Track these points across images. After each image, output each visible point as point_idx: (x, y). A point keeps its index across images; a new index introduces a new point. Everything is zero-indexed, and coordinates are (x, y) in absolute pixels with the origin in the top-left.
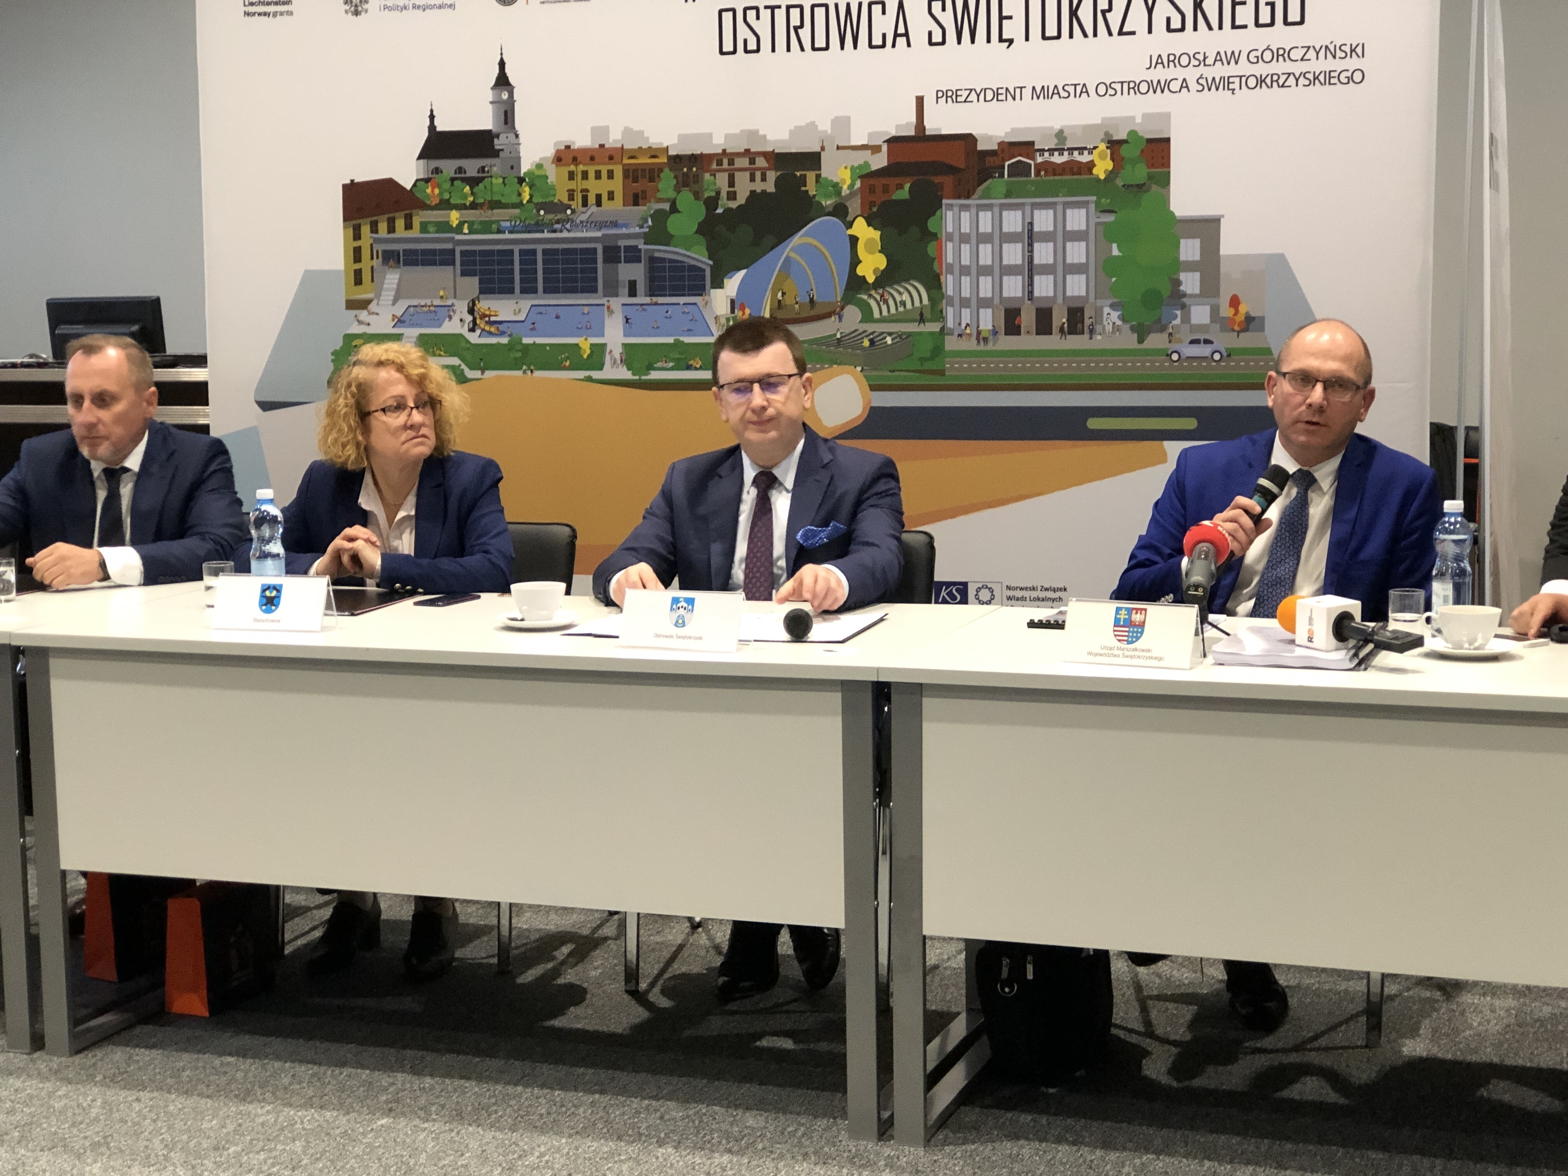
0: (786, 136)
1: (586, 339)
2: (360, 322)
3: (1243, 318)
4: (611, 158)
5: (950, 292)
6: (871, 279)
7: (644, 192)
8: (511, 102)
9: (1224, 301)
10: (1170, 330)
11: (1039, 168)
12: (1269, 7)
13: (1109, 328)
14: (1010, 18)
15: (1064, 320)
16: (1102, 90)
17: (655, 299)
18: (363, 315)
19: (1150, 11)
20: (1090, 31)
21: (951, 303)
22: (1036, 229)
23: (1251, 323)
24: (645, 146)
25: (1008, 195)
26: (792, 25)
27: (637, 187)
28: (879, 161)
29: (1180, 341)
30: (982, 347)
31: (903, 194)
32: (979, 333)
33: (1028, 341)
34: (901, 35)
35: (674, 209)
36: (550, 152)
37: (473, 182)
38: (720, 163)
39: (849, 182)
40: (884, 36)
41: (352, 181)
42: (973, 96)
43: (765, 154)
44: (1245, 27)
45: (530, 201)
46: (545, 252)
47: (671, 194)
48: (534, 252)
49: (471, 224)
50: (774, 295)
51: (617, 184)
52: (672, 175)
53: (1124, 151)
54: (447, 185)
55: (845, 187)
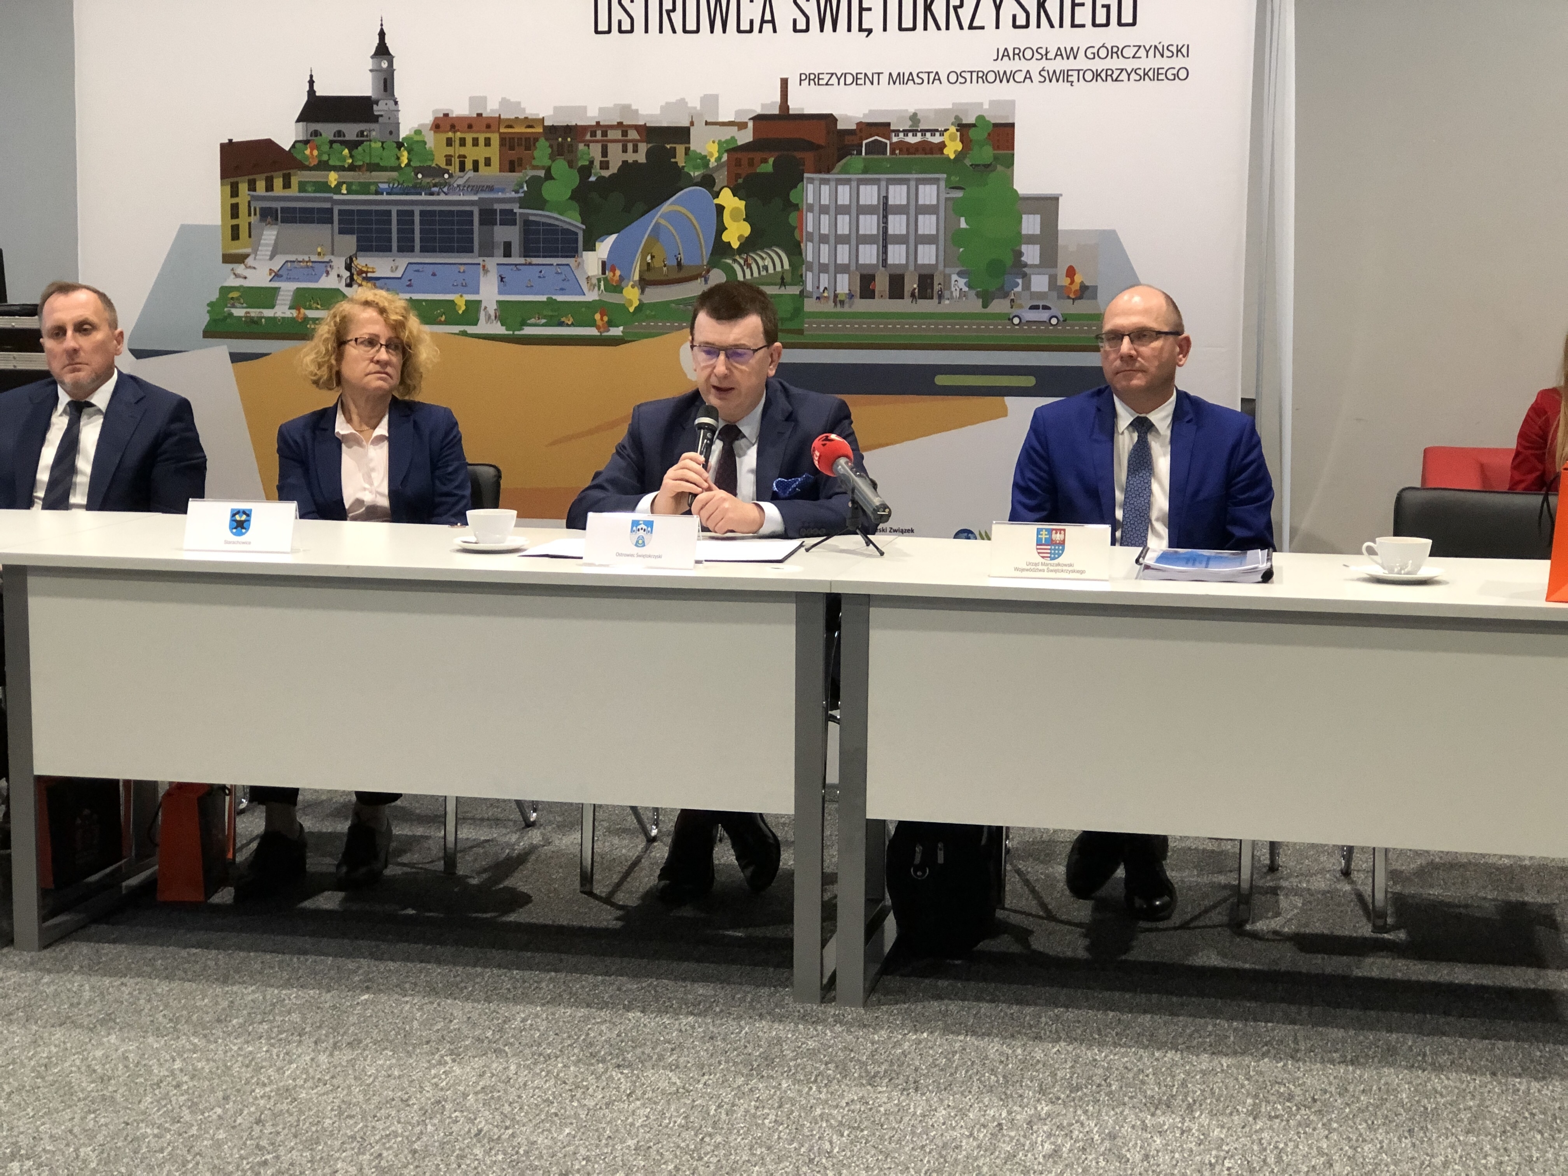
0: (658, 112)
1: (461, 296)
2: (237, 276)
3: (1078, 287)
4: (488, 126)
5: (810, 258)
6: (735, 245)
7: (520, 160)
8: (390, 71)
9: (1061, 271)
10: (1012, 297)
11: (894, 146)
12: (1105, 9)
13: (956, 294)
14: (869, 9)
15: (915, 286)
16: (953, 78)
17: (529, 260)
18: (240, 269)
19: (998, 8)
20: (942, 24)
21: (810, 268)
22: (891, 202)
23: (1085, 292)
24: (522, 117)
25: (865, 171)
26: (665, 8)
27: (513, 155)
28: (746, 137)
29: (1021, 306)
30: (839, 309)
31: (768, 167)
32: (836, 296)
33: (882, 304)
34: (768, 22)
35: (549, 176)
36: (429, 120)
37: (353, 145)
38: (594, 134)
39: (716, 155)
40: (752, 22)
41: (230, 141)
42: (834, 80)
43: (637, 128)
44: (1083, 26)
45: (408, 165)
46: (422, 213)
47: (547, 162)
48: (412, 213)
49: (349, 185)
50: (644, 258)
51: (494, 152)
52: (547, 144)
53: (972, 133)
54: (326, 148)
55: (713, 160)
